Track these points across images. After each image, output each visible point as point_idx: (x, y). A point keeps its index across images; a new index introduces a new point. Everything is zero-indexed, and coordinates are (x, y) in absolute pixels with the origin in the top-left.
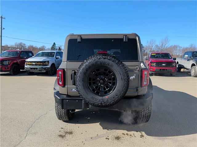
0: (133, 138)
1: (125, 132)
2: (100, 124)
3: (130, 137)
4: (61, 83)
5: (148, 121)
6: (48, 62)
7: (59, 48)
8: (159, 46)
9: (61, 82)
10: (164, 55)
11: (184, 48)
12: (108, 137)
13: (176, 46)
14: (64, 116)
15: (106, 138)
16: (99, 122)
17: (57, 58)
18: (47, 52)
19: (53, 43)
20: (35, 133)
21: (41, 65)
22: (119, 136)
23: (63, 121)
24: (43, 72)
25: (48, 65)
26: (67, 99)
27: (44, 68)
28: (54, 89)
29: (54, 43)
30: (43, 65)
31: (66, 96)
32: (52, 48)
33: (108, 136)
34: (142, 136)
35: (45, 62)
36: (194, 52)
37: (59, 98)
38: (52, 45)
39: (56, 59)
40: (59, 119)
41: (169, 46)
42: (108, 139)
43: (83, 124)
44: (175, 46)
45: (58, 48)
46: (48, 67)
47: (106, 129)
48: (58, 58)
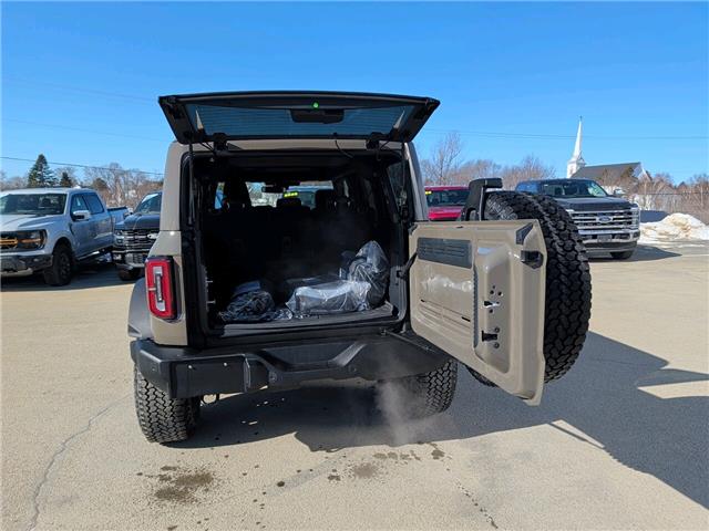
0: (414, 463)
1: (384, 449)
2: (296, 436)
3: (402, 462)
4: (161, 307)
5: (448, 406)
6: (42, 233)
7: (65, 177)
8: (432, 162)
9: (163, 304)
10: (455, 194)
11: (506, 167)
12: (334, 474)
13: (485, 162)
14: (171, 424)
15: (331, 478)
16: (291, 432)
17: (75, 218)
18: (31, 196)
19: (36, 158)
20: (68, 500)
21: (12, 246)
22: (369, 464)
23: (164, 444)
24: (20, 273)
25: (42, 245)
26: (188, 362)
27: (27, 259)
28: (131, 330)
29: (42, 159)
30: (22, 247)
31: (181, 350)
32: (32, 177)
33: (334, 471)
34: (437, 454)
35: (27, 234)
36: (543, 183)
37: (159, 361)
38: (32, 165)
39: (74, 220)
40: (152, 437)
41: (463, 163)
42: (338, 478)
43: (239, 442)
44: (479, 162)
45: (60, 178)
46: (43, 252)
47: (321, 448)
48: (82, 217)
